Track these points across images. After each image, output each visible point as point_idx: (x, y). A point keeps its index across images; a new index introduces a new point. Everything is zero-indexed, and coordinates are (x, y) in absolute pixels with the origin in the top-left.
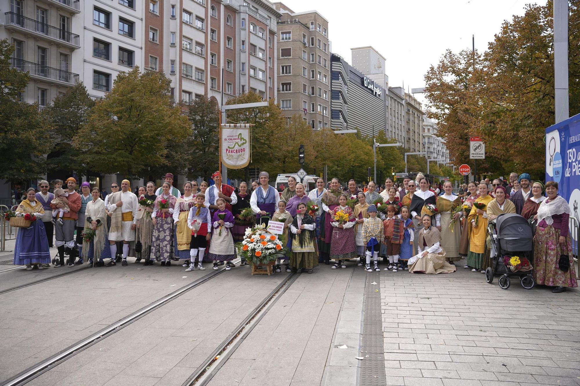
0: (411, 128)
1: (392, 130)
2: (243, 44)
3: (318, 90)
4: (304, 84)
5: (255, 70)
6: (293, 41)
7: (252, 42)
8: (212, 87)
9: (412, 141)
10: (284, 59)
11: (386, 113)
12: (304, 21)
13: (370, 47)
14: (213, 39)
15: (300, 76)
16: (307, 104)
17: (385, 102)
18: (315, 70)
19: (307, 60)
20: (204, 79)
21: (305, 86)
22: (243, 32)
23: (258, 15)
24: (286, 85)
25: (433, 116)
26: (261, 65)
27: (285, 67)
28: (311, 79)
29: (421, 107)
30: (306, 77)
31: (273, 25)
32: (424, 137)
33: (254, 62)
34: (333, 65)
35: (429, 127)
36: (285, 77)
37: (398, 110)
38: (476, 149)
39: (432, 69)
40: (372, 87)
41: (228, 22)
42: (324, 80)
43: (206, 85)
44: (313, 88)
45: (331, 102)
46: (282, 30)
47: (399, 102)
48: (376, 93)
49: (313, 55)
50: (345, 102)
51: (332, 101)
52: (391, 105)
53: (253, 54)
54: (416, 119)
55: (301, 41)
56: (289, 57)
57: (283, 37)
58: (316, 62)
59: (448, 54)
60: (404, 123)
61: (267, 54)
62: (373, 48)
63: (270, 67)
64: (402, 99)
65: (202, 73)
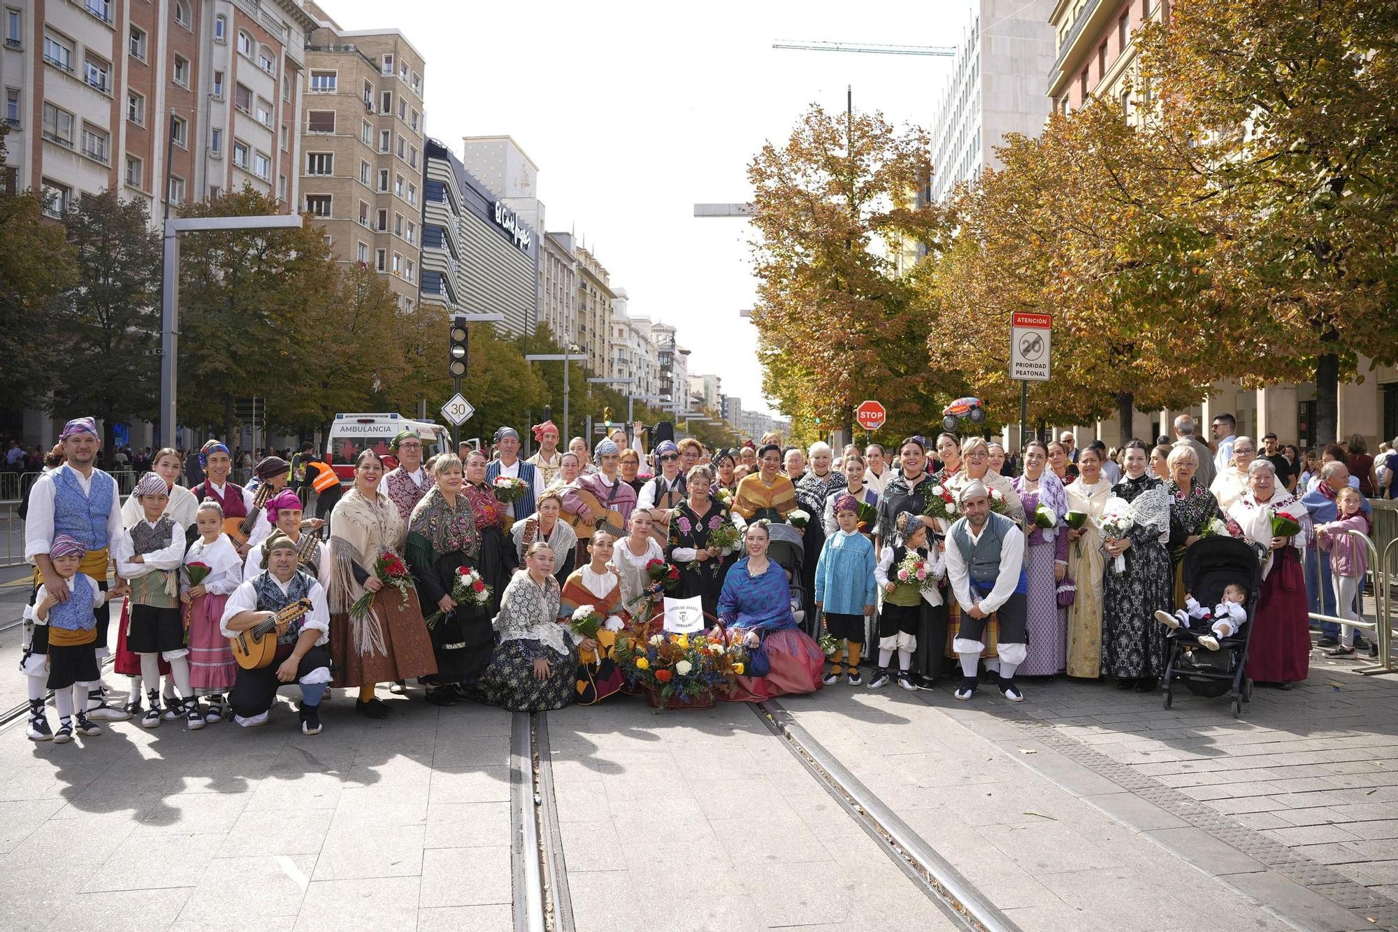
0: (588, 326)
2: (218, 82)
3: (395, 219)
4: (362, 203)
5: (244, 152)
6: (339, 94)
7: (241, 78)
8: (130, 182)
10: (317, 136)
11: (537, 289)
12: (369, 52)
13: (507, 137)
14: (135, 53)
15: (354, 182)
16: (367, 251)
17: (537, 262)
18: (391, 171)
19: (371, 145)
20: (107, 154)
21: (363, 206)
22: (218, 50)
23: (259, 13)
24: (318, 202)
26: (260, 141)
27: (317, 157)
28: (380, 191)
29: (609, 279)
30: (367, 185)
31: (296, 44)
32: (612, 347)
33: (244, 131)
34: (429, 164)
35: (622, 327)
36: (318, 182)
37: (563, 284)
38: (1027, 351)
39: (768, 150)
40: (513, 227)
41: (179, 16)
42: (407, 195)
43: (113, 173)
44: (383, 214)
45: (422, 251)
46: (314, 66)
47: (565, 266)
48: (519, 240)
49: (386, 134)
50: (454, 256)
52: (549, 271)
53: (243, 109)
54: (598, 306)
55: (360, 99)
56: (329, 134)
57: (315, 83)
58: (392, 151)
59: (815, 114)
60: (573, 314)
61: (277, 116)
62: (513, 142)
63: (282, 151)
64: (572, 261)
65: (102, 140)
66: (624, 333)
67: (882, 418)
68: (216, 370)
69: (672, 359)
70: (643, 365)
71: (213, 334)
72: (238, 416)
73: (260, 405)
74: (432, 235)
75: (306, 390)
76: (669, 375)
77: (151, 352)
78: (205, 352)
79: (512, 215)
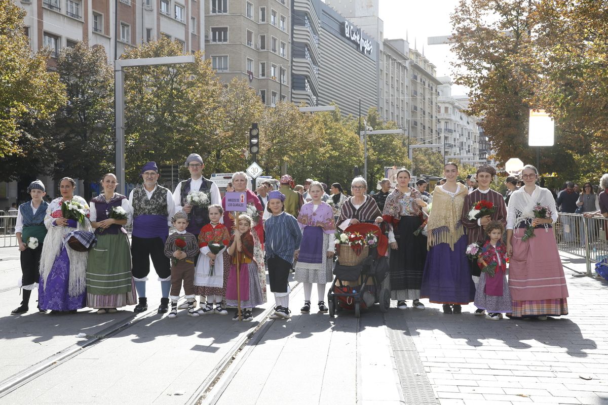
0: (419, 106)
1: (389, 108)
3: (271, 41)
4: (248, 31)
5: (167, 4)
8: (96, 29)
9: (419, 127)
11: (378, 82)
15: (243, 17)
16: (253, 64)
17: (378, 62)
18: (267, 8)
20: (81, 14)
21: (250, 33)
24: (219, 33)
25: (462, 81)
27: (217, 1)
28: (261, 22)
29: (435, 71)
30: (252, 19)
32: (439, 121)
35: (447, 105)
36: (218, 19)
37: (398, 77)
39: (463, 3)
40: (358, 39)
42: (280, 24)
43: (85, 25)
44: (263, 38)
45: (292, 61)
47: (400, 64)
48: (363, 48)
50: (315, 63)
51: (294, 60)
52: (387, 69)
54: (427, 91)
60: (407, 98)
63: (193, 1)
64: (405, 59)
65: (77, 5)
66: (449, 109)
70: (465, 133)
72: (163, 176)
74: (299, 50)
79: (358, 30)
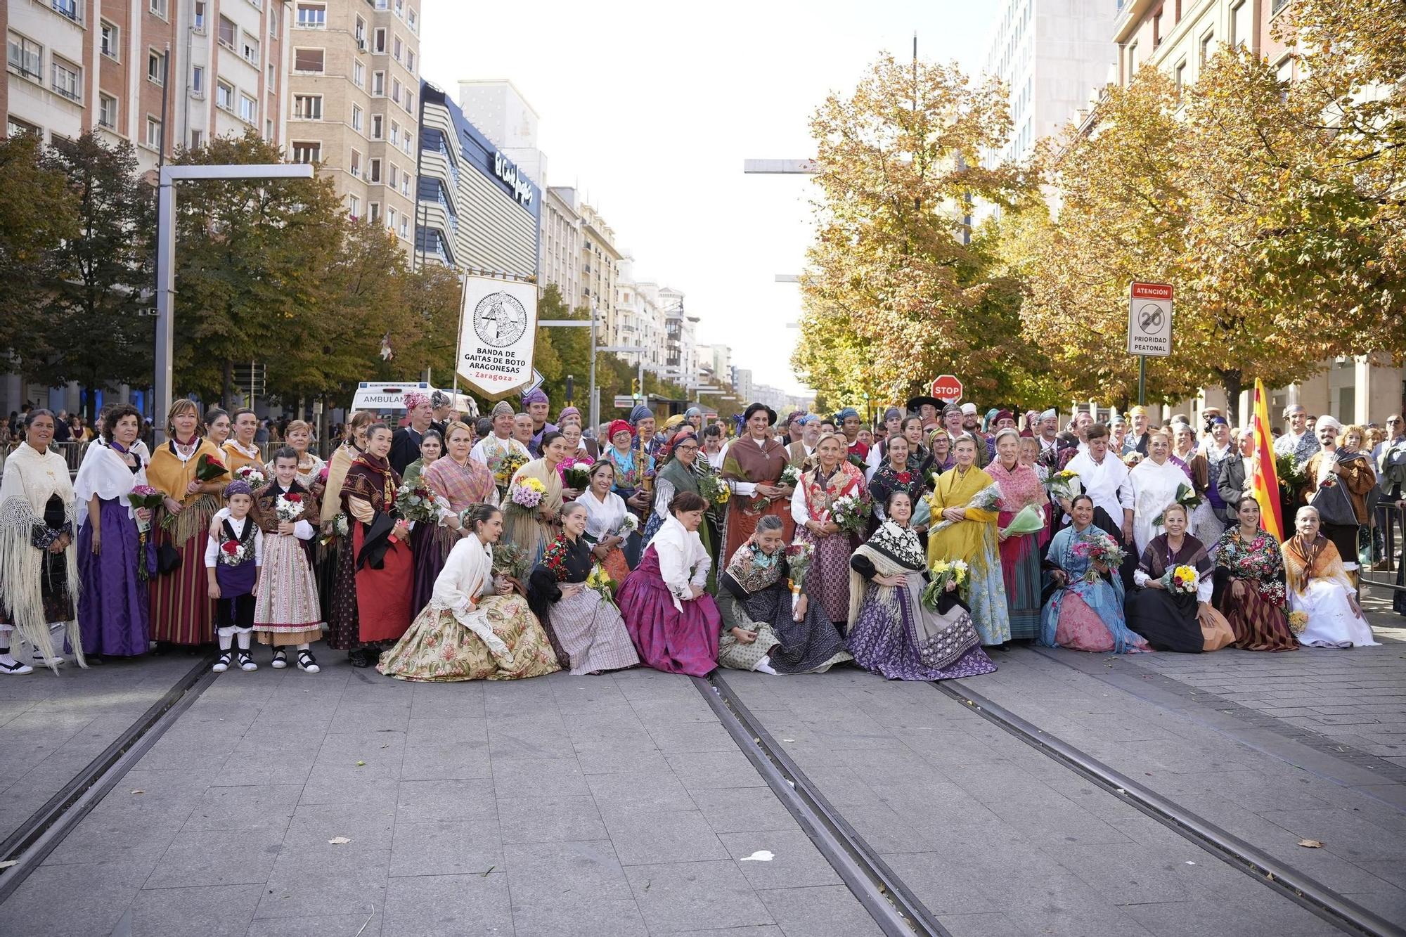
0: (592, 289)
2: (199, 13)
3: (389, 171)
4: (354, 152)
5: (229, 92)
6: (329, 30)
7: (224, 10)
8: (104, 122)
10: (304, 76)
11: (538, 247)
13: (506, 81)
15: (345, 128)
16: (359, 205)
17: (539, 219)
18: (385, 117)
19: (363, 88)
20: (80, 91)
21: (355, 156)
24: (305, 150)
26: (244, 80)
27: (304, 100)
29: (614, 239)
30: (359, 132)
32: (616, 312)
33: (230, 68)
34: (426, 110)
36: (306, 128)
37: (565, 242)
38: (1146, 323)
39: (833, 101)
40: (513, 180)
42: (402, 144)
43: (86, 111)
44: (376, 164)
45: (417, 205)
47: (568, 224)
48: (520, 195)
49: (380, 75)
50: (452, 211)
51: (420, 202)
52: (551, 229)
53: (227, 45)
54: (603, 268)
55: (351, 35)
56: (318, 74)
57: (302, 17)
58: (386, 95)
59: (885, 63)
60: (576, 276)
61: (263, 51)
62: (511, 85)
63: (269, 92)
64: (576, 218)
65: (73, 75)
66: (630, 298)
67: (958, 394)
68: (216, 333)
69: (681, 327)
70: (650, 333)
71: (212, 293)
72: (237, 383)
73: (260, 371)
74: (429, 188)
75: (308, 356)
76: (677, 344)
77: (145, 312)
78: (203, 313)
79: (512, 166)
